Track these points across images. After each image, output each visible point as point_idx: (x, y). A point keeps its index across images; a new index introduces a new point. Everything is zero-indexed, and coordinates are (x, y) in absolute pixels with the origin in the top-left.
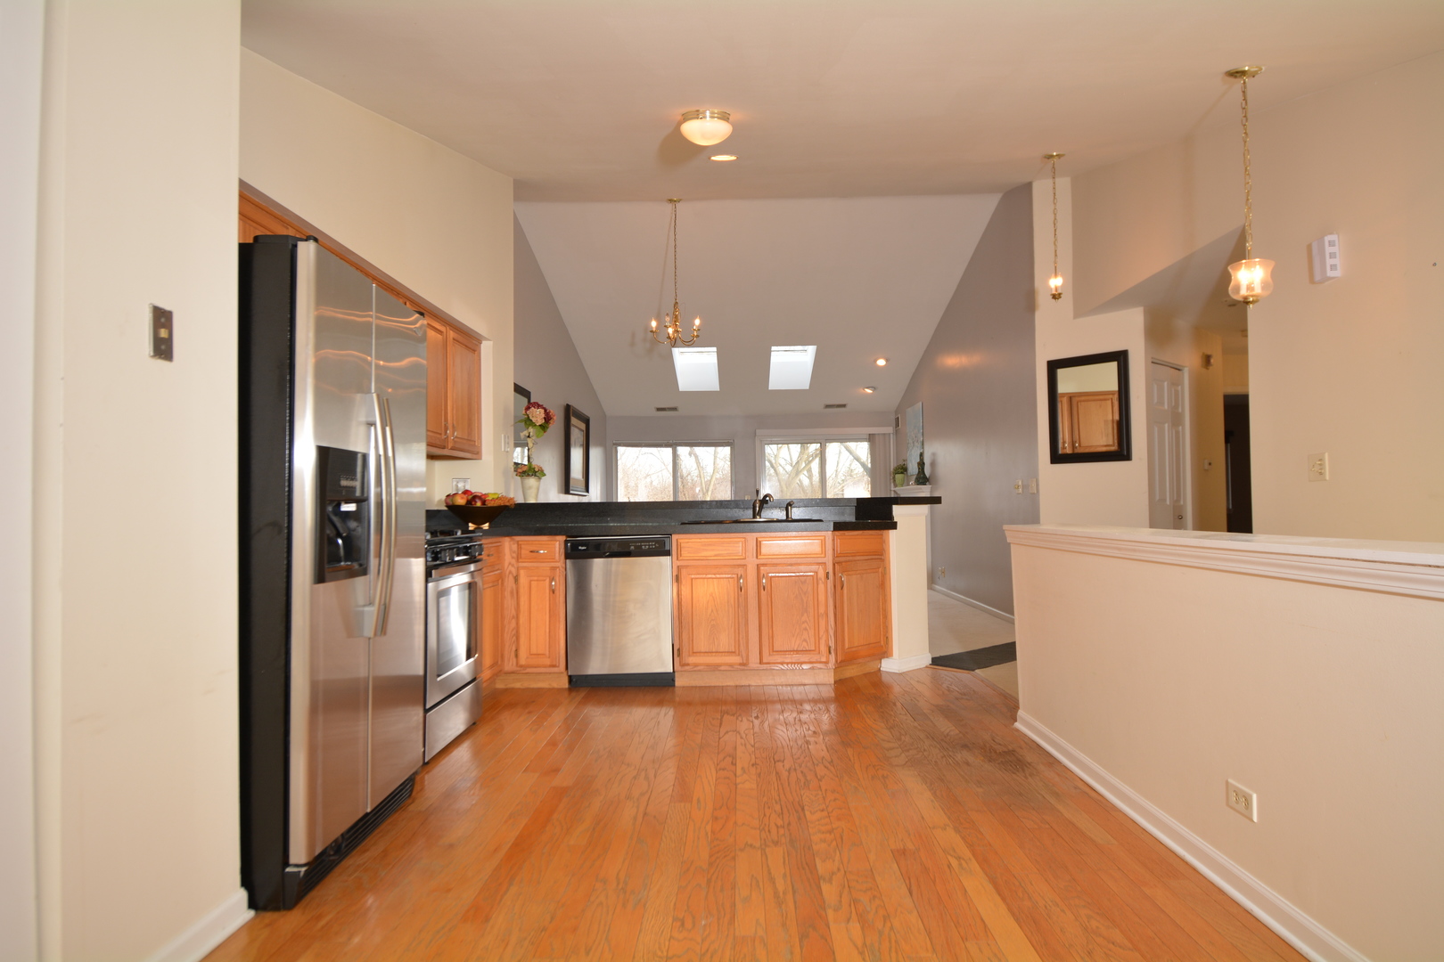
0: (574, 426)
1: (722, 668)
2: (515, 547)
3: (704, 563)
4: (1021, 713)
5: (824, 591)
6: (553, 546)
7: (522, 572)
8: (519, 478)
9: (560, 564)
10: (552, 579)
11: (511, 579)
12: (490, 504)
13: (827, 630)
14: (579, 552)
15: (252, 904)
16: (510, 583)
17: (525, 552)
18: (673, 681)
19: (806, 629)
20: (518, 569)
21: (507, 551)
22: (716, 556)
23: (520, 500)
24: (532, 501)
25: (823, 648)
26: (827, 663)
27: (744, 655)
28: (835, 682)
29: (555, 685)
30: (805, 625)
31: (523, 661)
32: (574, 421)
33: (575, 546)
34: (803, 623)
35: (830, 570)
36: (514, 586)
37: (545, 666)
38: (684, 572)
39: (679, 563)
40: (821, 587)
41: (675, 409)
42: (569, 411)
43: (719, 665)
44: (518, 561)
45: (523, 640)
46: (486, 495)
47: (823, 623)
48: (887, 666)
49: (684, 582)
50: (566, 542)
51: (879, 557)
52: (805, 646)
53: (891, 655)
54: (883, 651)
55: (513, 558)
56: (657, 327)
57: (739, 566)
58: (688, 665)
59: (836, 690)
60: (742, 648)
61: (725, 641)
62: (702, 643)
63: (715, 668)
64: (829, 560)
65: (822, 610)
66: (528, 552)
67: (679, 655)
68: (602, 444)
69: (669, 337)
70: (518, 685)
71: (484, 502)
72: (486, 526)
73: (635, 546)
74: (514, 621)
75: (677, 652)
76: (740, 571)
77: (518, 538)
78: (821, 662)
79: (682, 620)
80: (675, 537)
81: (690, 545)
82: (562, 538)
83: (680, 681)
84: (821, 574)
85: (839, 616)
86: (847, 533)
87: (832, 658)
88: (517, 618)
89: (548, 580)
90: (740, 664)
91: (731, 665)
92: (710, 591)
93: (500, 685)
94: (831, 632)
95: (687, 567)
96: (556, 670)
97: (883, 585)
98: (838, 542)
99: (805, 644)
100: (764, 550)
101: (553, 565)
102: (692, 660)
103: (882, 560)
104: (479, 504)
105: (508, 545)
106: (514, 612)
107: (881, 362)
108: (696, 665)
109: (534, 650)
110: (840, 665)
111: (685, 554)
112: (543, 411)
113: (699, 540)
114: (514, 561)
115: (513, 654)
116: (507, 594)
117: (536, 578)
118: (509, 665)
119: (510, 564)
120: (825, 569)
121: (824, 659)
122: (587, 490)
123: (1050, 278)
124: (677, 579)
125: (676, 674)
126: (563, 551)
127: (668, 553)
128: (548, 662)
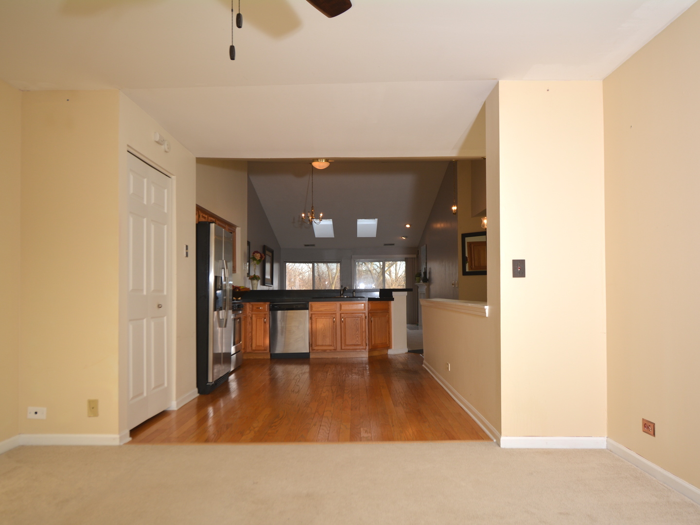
0: (267, 255)
1: (328, 351)
2: (251, 306)
3: (321, 313)
4: (424, 361)
5: (365, 323)
6: (265, 307)
7: (254, 316)
8: (250, 280)
9: (268, 313)
10: (265, 318)
11: (250, 318)
12: (242, 290)
13: (365, 337)
14: (273, 309)
15: (199, 392)
16: (249, 320)
17: (254, 308)
18: (309, 356)
19: (358, 337)
20: (252, 315)
21: (248, 308)
22: (325, 310)
23: (251, 289)
24: (255, 289)
25: (364, 344)
26: (365, 349)
27: (335, 346)
28: (369, 357)
29: (265, 357)
30: (357, 335)
31: (254, 348)
32: (267, 252)
33: (273, 306)
35: (367, 315)
36: (251, 321)
37: (262, 350)
38: (313, 316)
39: (311, 313)
40: (364, 321)
41: (314, 245)
42: (265, 248)
43: (326, 350)
44: (252, 312)
45: (254, 341)
46: (240, 287)
47: (364, 334)
48: (390, 352)
49: (313, 319)
50: (270, 304)
51: (387, 311)
52: (357, 343)
53: (391, 348)
54: (388, 346)
55: (250, 310)
56: (304, 217)
57: (333, 314)
58: (314, 350)
59: (369, 359)
60: (335, 344)
61: (328, 341)
62: (320, 342)
63: (325, 351)
64: (366, 311)
65: (364, 330)
66: (256, 308)
67: (311, 346)
68: (279, 261)
69: (309, 220)
70: (252, 358)
71: (239, 290)
72: (240, 298)
73: (295, 306)
74: (250, 334)
75: (311, 345)
76: (334, 316)
77: (252, 303)
78: (363, 349)
79: (312, 334)
80: (310, 303)
81: (316, 306)
82: (268, 303)
83: (312, 356)
84: (364, 317)
85: (370, 332)
86: (374, 302)
87: (367, 347)
88: (252, 332)
89: (263, 319)
90: (334, 350)
91: (330, 350)
92: (322, 324)
93: (245, 358)
94: (367, 338)
95: (314, 314)
96: (266, 351)
97: (388, 322)
98: (370, 305)
100: (343, 308)
101: (265, 313)
102: (316, 348)
103: (388, 312)
104: (237, 290)
105: (248, 306)
106: (250, 330)
107: (408, 226)
108: (318, 350)
109: (258, 344)
110: (370, 351)
111: (314, 309)
112: (259, 254)
113: (319, 304)
114: (250, 312)
115: (250, 346)
116: (248, 324)
117: (259, 318)
118: (249, 350)
119: (249, 312)
120: (365, 315)
121: (364, 348)
122: (272, 284)
123: (452, 206)
124: (311, 318)
125: (311, 354)
126: (269, 308)
127: (307, 309)
128: (263, 349)
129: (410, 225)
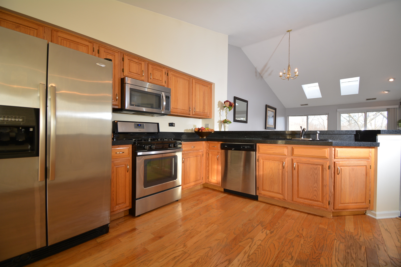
0: (269, 111)
1: (275, 198)
2: (208, 145)
3: (269, 155)
6: (218, 145)
7: (210, 153)
9: (220, 151)
10: (218, 156)
14: (225, 147)
16: (207, 155)
19: (316, 190)
20: (209, 151)
22: (273, 153)
25: (325, 201)
26: (327, 208)
27: (285, 195)
31: (210, 181)
32: (269, 109)
33: (224, 145)
34: (315, 187)
35: (331, 165)
36: (208, 157)
38: (260, 158)
40: (326, 172)
41: (307, 105)
42: (267, 107)
45: (210, 174)
49: (260, 162)
50: (222, 144)
51: (366, 160)
55: (208, 148)
57: (283, 158)
58: (261, 194)
60: (284, 192)
61: (276, 188)
62: (266, 187)
63: (272, 197)
65: (325, 183)
66: (211, 146)
67: (258, 190)
68: (284, 116)
72: (205, 138)
73: (243, 147)
75: (257, 188)
76: (284, 160)
77: (209, 142)
78: (324, 208)
79: (259, 177)
80: (257, 144)
81: (264, 148)
82: (220, 143)
83: (259, 199)
84: (326, 166)
85: (336, 187)
87: (331, 207)
88: (208, 168)
89: (216, 156)
90: (283, 199)
91: (279, 198)
96: (219, 185)
99: (315, 197)
101: (218, 151)
102: (263, 193)
106: (208, 165)
107: (391, 80)
108: (264, 195)
109: (213, 178)
110: (336, 211)
111: (261, 151)
113: (267, 146)
115: (207, 178)
116: (206, 159)
117: (213, 155)
118: (206, 181)
119: (207, 150)
121: (325, 206)
124: (258, 160)
125: (258, 197)
126: (220, 146)
127: (254, 150)
128: (216, 183)
129: (394, 79)
